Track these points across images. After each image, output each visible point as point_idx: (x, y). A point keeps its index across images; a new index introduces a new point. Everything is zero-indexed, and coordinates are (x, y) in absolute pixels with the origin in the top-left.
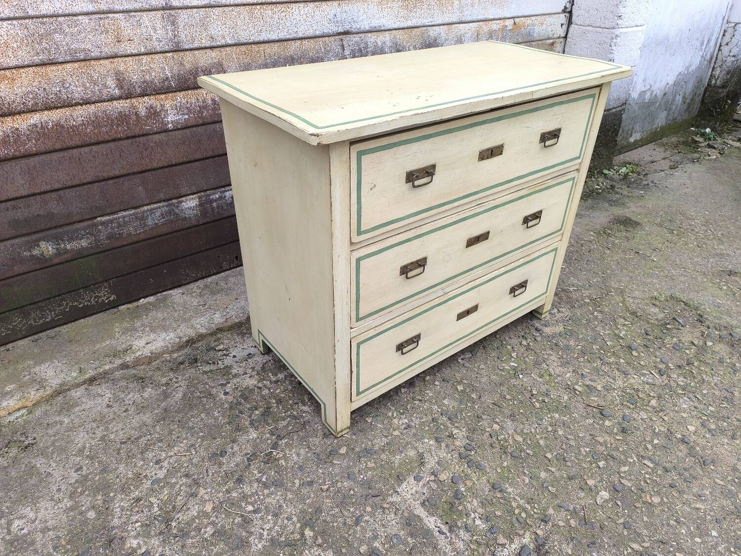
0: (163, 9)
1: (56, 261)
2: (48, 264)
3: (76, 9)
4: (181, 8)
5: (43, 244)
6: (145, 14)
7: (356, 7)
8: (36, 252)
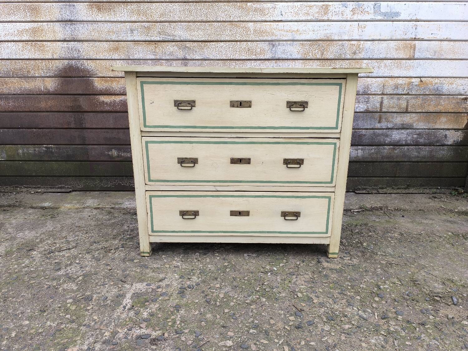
0: (183, 60)
1: (116, 159)
2: (113, 160)
3: (148, 57)
4: (191, 60)
5: (113, 150)
6: (174, 61)
7: (286, 64)
8: (110, 153)
